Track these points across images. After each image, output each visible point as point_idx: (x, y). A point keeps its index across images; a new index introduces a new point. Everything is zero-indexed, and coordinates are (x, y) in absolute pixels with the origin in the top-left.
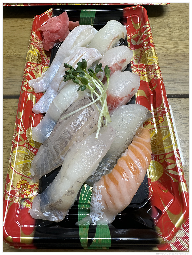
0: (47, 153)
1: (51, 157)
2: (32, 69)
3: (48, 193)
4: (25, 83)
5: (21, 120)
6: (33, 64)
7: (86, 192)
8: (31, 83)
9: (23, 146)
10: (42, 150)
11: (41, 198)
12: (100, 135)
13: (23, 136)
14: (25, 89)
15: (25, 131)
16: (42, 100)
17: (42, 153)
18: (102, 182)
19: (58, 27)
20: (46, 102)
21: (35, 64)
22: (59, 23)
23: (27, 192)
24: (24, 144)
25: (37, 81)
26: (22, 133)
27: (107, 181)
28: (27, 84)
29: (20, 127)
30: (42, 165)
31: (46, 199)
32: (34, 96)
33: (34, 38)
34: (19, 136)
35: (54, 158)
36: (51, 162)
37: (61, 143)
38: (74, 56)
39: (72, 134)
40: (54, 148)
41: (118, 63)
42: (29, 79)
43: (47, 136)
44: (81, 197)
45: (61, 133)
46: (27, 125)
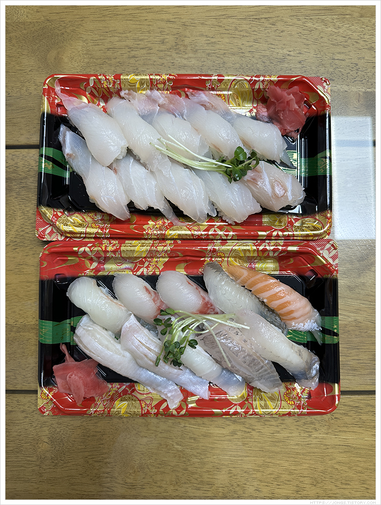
0: (260, 378)
1: (265, 373)
2: (150, 406)
3: (296, 373)
4: (175, 413)
5: (224, 411)
6: (141, 406)
7: (294, 336)
8: (173, 405)
9: (252, 404)
10: (257, 384)
11: (300, 379)
12: (245, 324)
13: (242, 405)
14: (183, 412)
15: (236, 405)
16: (191, 388)
17: (259, 384)
18: (288, 322)
19: (80, 377)
20: (194, 384)
21: (141, 404)
22: (73, 376)
23: (295, 393)
24: (250, 403)
25: (168, 397)
26: (238, 407)
27: (288, 318)
28: (176, 410)
29: (232, 411)
30: (271, 381)
31: (302, 375)
32: (190, 399)
33: (98, 410)
34: (243, 410)
35: (266, 370)
36: (269, 373)
37: (254, 365)
38: (141, 353)
39: (246, 354)
40: (258, 371)
41: (153, 298)
42: (167, 408)
43: (240, 378)
44: (298, 340)
45: (245, 365)
46: (228, 403)
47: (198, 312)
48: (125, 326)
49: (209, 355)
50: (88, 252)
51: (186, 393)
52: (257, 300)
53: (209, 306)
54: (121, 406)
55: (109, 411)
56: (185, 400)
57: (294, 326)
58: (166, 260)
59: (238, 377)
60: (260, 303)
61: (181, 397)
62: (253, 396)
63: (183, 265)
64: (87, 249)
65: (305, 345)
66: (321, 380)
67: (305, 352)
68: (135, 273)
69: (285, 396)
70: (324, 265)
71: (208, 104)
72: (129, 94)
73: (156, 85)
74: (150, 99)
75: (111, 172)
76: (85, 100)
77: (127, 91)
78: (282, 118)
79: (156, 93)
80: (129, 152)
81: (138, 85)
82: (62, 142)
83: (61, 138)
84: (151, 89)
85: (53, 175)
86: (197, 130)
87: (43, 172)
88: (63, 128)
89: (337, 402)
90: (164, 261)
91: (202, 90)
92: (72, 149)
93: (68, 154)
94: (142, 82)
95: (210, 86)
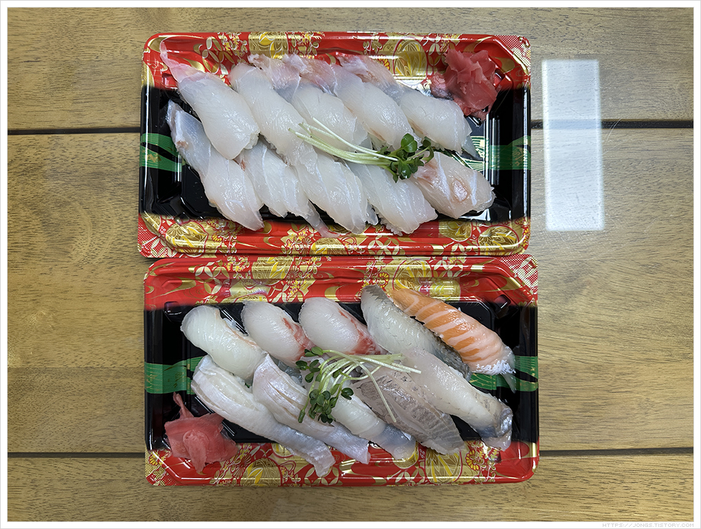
1: (442, 430)
2: (292, 473)
3: (482, 429)
4: (324, 482)
5: (388, 478)
6: (281, 473)
9: (424, 470)
11: (487, 437)
13: (411, 471)
14: (335, 481)
15: (403, 471)
16: (346, 450)
17: (433, 443)
18: (471, 363)
19: (200, 437)
20: (349, 444)
21: (280, 471)
22: (192, 435)
24: (422, 468)
25: (315, 461)
26: (406, 473)
28: (326, 478)
29: (399, 478)
30: (449, 440)
31: (490, 431)
32: (345, 463)
33: (224, 479)
34: (413, 478)
36: (446, 430)
38: (280, 406)
39: (416, 406)
40: (432, 427)
41: (294, 333)
42: (314, 476)
44: (484, 386)
45: (414, 420)
46: (393, 469)
47: (354, 352)
48: (258, 369)
49: (368, 408)
50: (209, 273)
51: (339, 456)
52: (432, 336)
53: (368, 344)
54: (254, 474)
55: (238, 481)
56: (337, 465)
57: (479, 369)
58: (312, 282)
59: (405, 434)
60: (436, 339)
61: (333, 461)
62: (427, 459)
63: (335, 289)
64: (207, 269)
65: (493, 393)
66: (515, 438)
67: (494, 403)
68: (270, 300)
69: (467, 458)
70: (519, 290)
71: (367, 74)
72: (260, 60)
73: (297, 47)
74: (288, 67)
75: (238, 167)
76: (201, 68)
77: (257, 56)
78: (465, 93)
79: (297, 58)
80: (261, 138)
81: (272, 48)
82: (171, 125)
83: (169, 120)
84: (290, 53)
85: (159, 169)
86: (351, 111)
87: (146, 167)
88: (171, 106)
89: (534, 467)
90: (308, 284)
91: (358, 54)
92: (184, 135)
93: (179, 143)
94: (277, 44)
95: (369, 49)
